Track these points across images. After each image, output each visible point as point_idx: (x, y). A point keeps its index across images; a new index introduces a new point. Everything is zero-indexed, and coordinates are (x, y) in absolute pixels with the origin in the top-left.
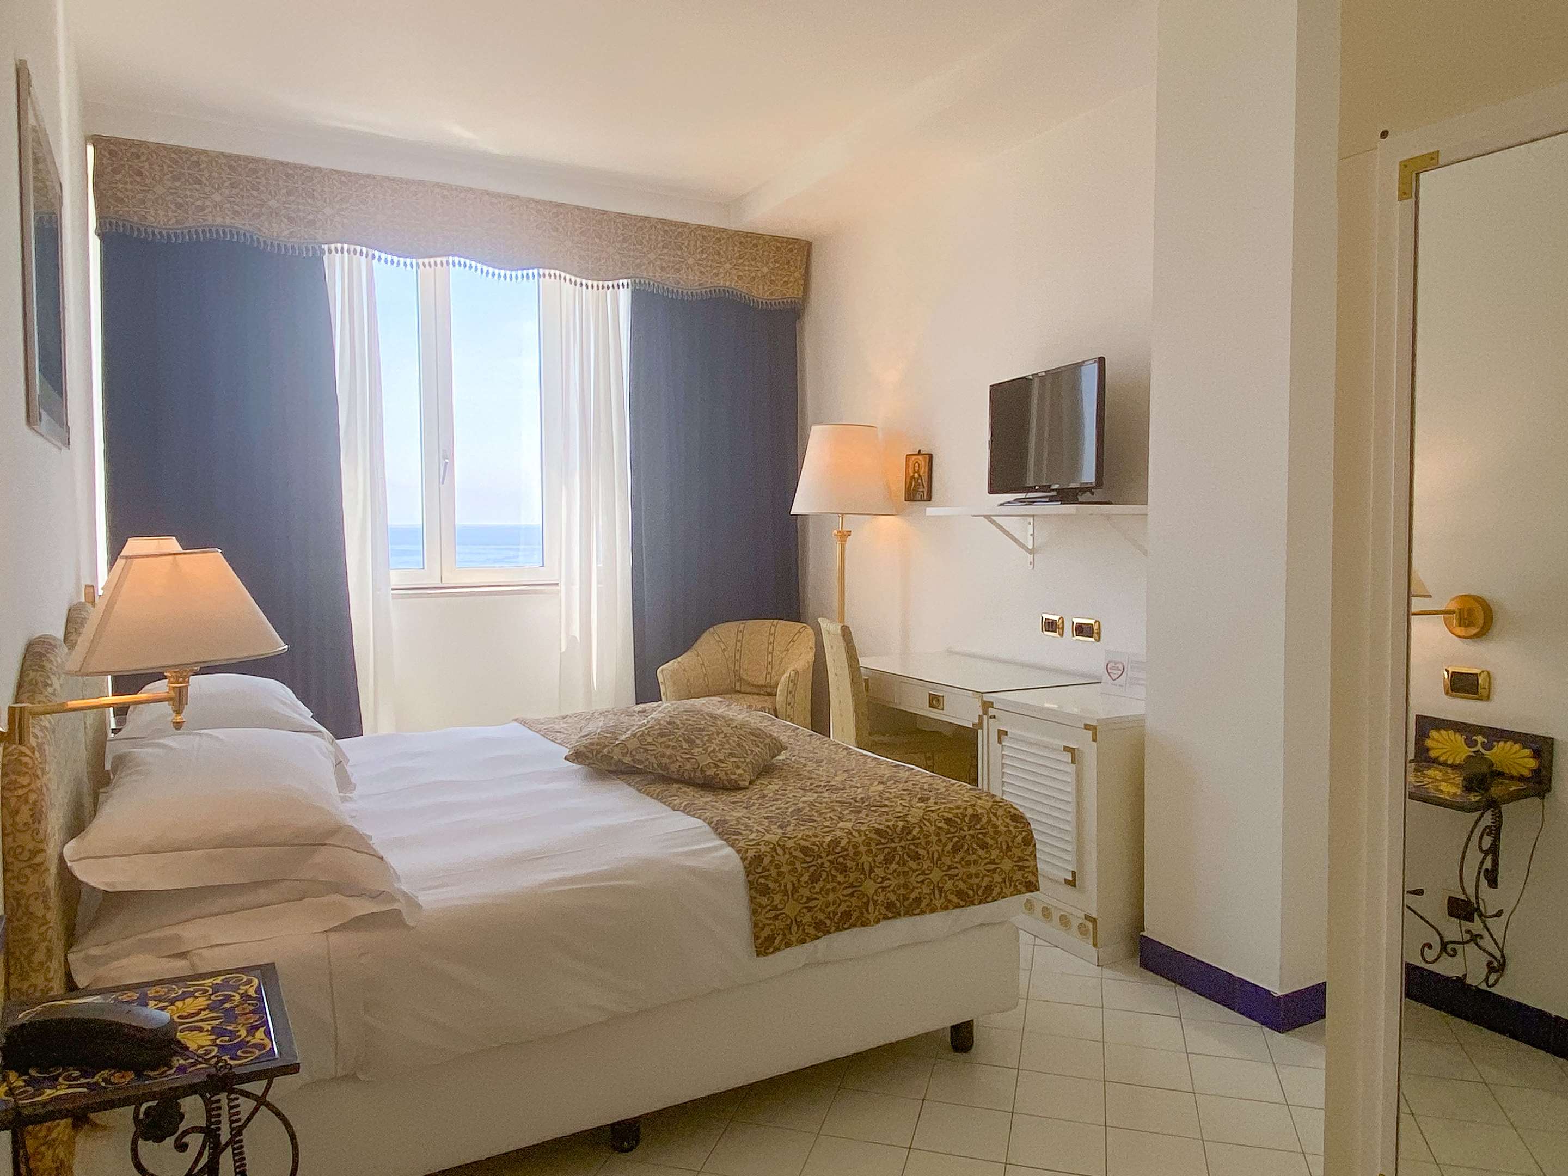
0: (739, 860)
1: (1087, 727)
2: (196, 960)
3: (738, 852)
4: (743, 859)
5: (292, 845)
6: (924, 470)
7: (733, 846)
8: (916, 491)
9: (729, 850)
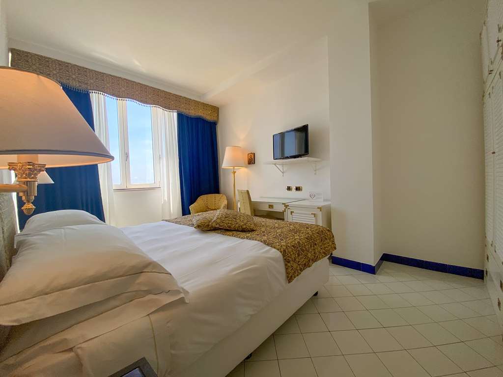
0: (280, 253)
1: (318, 208)
2: (79, 351)
3: (278, 250)
4: (281, 252)
5: (127, 276)
6: (253, 157)
7: (275, 248)
8: (251, 162)
9: (274, 250)
